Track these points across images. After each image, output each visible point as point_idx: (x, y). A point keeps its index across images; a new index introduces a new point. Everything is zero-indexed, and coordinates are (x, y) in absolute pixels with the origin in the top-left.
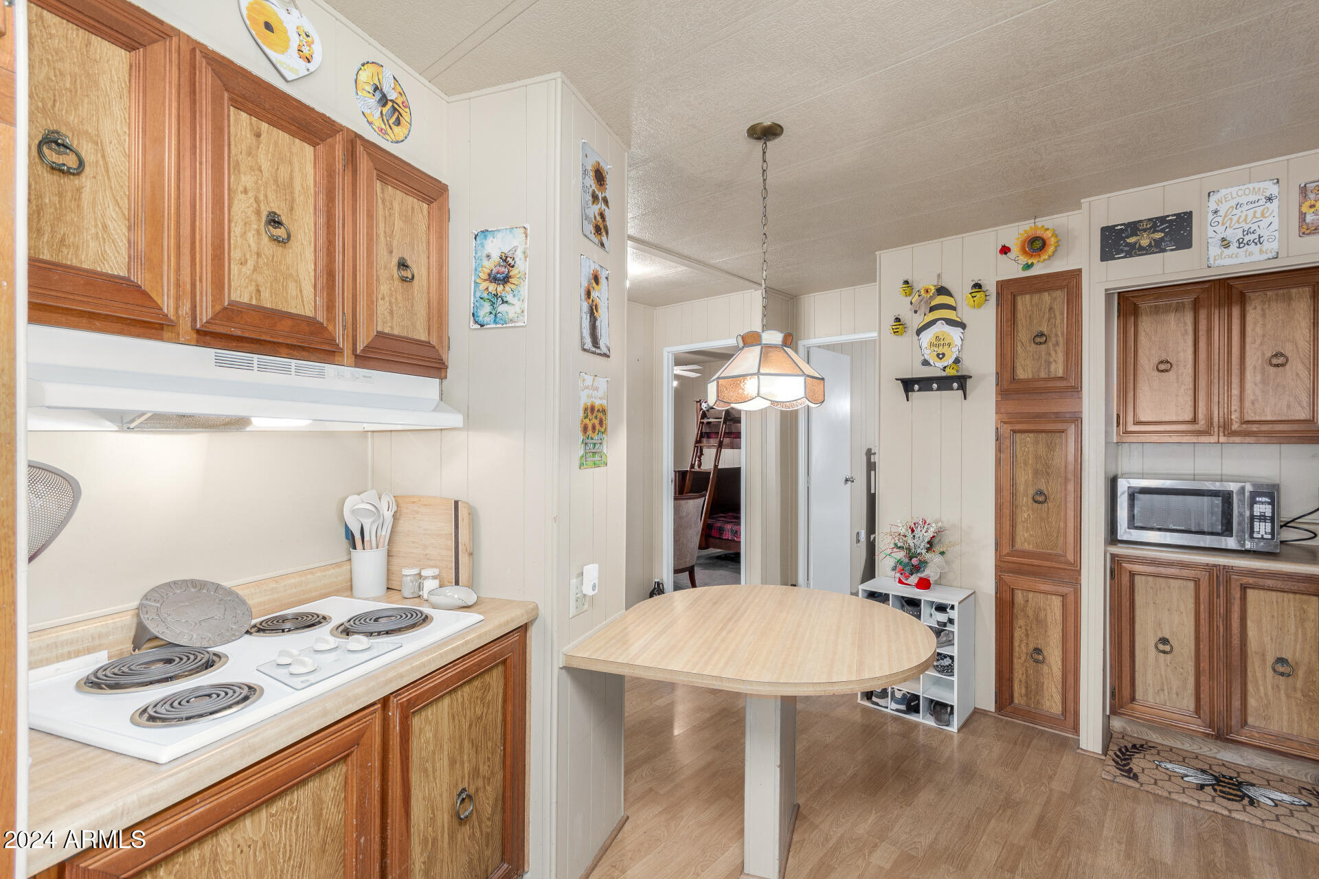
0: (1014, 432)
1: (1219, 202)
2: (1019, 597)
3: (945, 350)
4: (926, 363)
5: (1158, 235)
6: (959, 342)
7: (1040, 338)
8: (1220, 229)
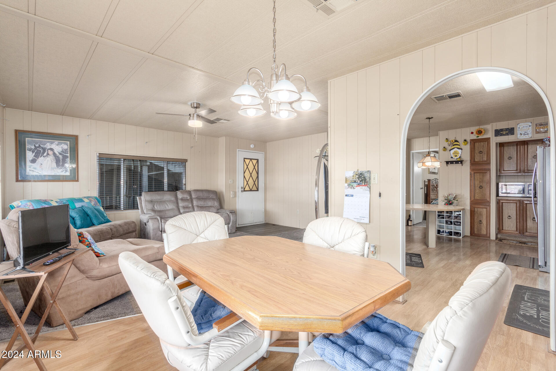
0: (474, 173)
1: (520, 126)
2: (476, 209)
3: (457, 155)
4: (452, 157)
5: (507, 132)
6: (461, 153)
7: (481, 152)
8: (520, 131)
